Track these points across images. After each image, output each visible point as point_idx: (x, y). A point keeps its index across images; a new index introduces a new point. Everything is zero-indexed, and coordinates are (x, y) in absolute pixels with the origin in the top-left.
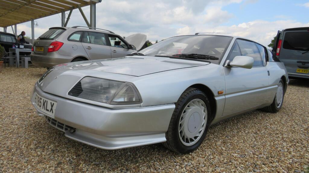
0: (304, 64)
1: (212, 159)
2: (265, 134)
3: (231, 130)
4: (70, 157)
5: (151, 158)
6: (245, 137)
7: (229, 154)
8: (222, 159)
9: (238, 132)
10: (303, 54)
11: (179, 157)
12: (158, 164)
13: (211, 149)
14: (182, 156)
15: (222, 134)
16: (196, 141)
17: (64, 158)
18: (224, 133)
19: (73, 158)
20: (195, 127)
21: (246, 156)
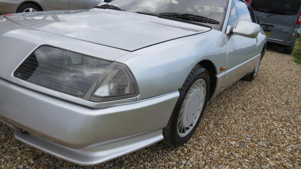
0: (267, 26)
1: (211, 152)
2: (253, 110)
3: (218, 106)
4: (25, 161)
5: (138, 155)
6: (235, 116)
7: (227, 143)
8: (222, 151)
9: (225, 108)
10: (268, 16)
11: (173, 152)
12: (149, 165)
13: (205, 135)
14: (176, 149)
15: (210, 111)
16: (191, 128)
17: (15, 165)
18: (212, 109)
19: (29, 164)
20: (193, 114)
21: (245, 145)
